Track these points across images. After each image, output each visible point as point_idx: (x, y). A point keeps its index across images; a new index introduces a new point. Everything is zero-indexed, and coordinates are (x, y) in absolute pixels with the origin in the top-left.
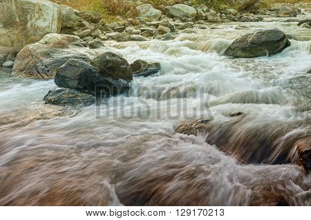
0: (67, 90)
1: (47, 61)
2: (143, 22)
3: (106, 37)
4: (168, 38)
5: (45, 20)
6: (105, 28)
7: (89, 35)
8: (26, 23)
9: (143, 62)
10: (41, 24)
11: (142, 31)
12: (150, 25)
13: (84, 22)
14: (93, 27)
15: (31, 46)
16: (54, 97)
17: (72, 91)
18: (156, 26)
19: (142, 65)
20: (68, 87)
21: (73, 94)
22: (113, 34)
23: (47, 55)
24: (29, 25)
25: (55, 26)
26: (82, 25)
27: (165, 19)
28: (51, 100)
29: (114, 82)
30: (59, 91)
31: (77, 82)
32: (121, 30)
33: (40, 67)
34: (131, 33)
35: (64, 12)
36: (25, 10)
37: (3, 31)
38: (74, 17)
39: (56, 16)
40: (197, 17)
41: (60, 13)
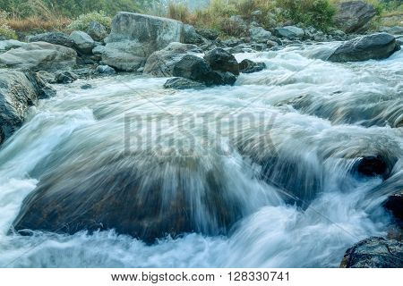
0: (182, 78)
1: (169, 62)
2: (252, 40)
4: (276, 49)
5: (170, 34)
8: (156, 37)
9: (249, 61)
10: (167, 37)
13: (203, 39)
14: (210, 44)
15: (157, 52)
18: (265, 43)
19: (249, 64)
23: (169, 58)
24: (158, 39)
25: (178, 39)
26: (201, 41)
28: (168, 86)
33: (164, 67)
35: (186, 30)
36: (155, 27)
37: (139, 45)
38: (194, 34)
39: (179, 31)
40: (304, 38)
41: (183, 29)
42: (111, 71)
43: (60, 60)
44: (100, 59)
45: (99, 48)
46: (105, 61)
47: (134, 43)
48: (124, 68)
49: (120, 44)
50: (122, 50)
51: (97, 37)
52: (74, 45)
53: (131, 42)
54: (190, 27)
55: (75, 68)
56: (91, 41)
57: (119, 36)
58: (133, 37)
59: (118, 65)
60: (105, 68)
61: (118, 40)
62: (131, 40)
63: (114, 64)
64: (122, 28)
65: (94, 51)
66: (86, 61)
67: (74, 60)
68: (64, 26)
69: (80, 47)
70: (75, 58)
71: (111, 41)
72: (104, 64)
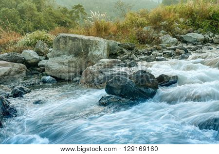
0: (114, 96)
2: (164, 48)
3: (139, 59)
4: (183, 58)
5: (99, 50)
6: (138, 53)
7: (128, 58)
8: (88, 53)
9: (166, 76)
10: (97, 53)
11: (164, 53)
12: (169, 49)
13: (124, 50)
14: (130, 53)
15: (90, 68)
16: (105, 101)
17: (117, 97)
18: (174, 49)
19: (165, 78)
20: (114, 94)
21: (117, 99)
22: (144, 57)
23: (101, 73)
24: (89, 54)
25: (105, 54)
26: (122, 52)
27: (180, 45)
28: (103, 103)
29: (145, 91)
30: (108, 97)
31: (120, 91)
32: (149, 54)
34: (156, 55)
35: (111, 44)
36: (87, 45)
37: (74, 59)
38: (117, 47)
39: (106, 48)
40: (205, 42)
41: (108, 45)
42: (53, 80)
43: (14, 74)
44: (44, 70)
45: (43, 62)
46: (48, 73)
47: (71, 58)
48: (63, 77)
49: (60, 59)
50: (62, 63)
51: (41, 53)
52: (24, 61)
53: (68, 57)
54: (114, 42)
55: (25, 79)
56: (37, 57)
57: (59, 53)
58: (70, 53)
59: (58, 75)
60: (48, 78)
61: (58, 56)
62: (69, 55)
63: (55, 75)
64: (61, 46)
65: (39, 64)
66: (33, 72)
67: (24, 73)
68: (15, 43)
69: (29, 62)
70: (25, 72)
71: (53, 56)
72: (47, 75)
